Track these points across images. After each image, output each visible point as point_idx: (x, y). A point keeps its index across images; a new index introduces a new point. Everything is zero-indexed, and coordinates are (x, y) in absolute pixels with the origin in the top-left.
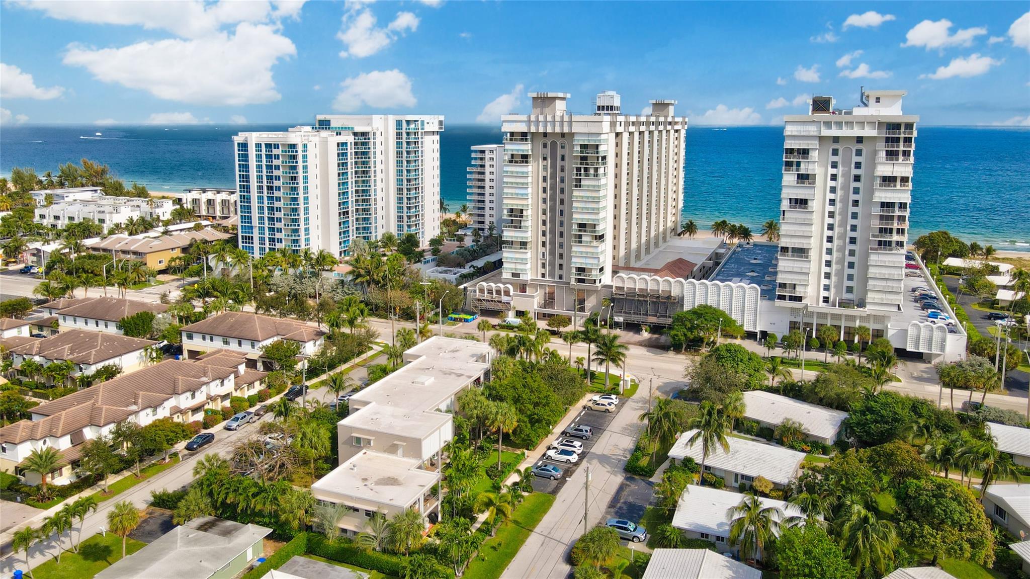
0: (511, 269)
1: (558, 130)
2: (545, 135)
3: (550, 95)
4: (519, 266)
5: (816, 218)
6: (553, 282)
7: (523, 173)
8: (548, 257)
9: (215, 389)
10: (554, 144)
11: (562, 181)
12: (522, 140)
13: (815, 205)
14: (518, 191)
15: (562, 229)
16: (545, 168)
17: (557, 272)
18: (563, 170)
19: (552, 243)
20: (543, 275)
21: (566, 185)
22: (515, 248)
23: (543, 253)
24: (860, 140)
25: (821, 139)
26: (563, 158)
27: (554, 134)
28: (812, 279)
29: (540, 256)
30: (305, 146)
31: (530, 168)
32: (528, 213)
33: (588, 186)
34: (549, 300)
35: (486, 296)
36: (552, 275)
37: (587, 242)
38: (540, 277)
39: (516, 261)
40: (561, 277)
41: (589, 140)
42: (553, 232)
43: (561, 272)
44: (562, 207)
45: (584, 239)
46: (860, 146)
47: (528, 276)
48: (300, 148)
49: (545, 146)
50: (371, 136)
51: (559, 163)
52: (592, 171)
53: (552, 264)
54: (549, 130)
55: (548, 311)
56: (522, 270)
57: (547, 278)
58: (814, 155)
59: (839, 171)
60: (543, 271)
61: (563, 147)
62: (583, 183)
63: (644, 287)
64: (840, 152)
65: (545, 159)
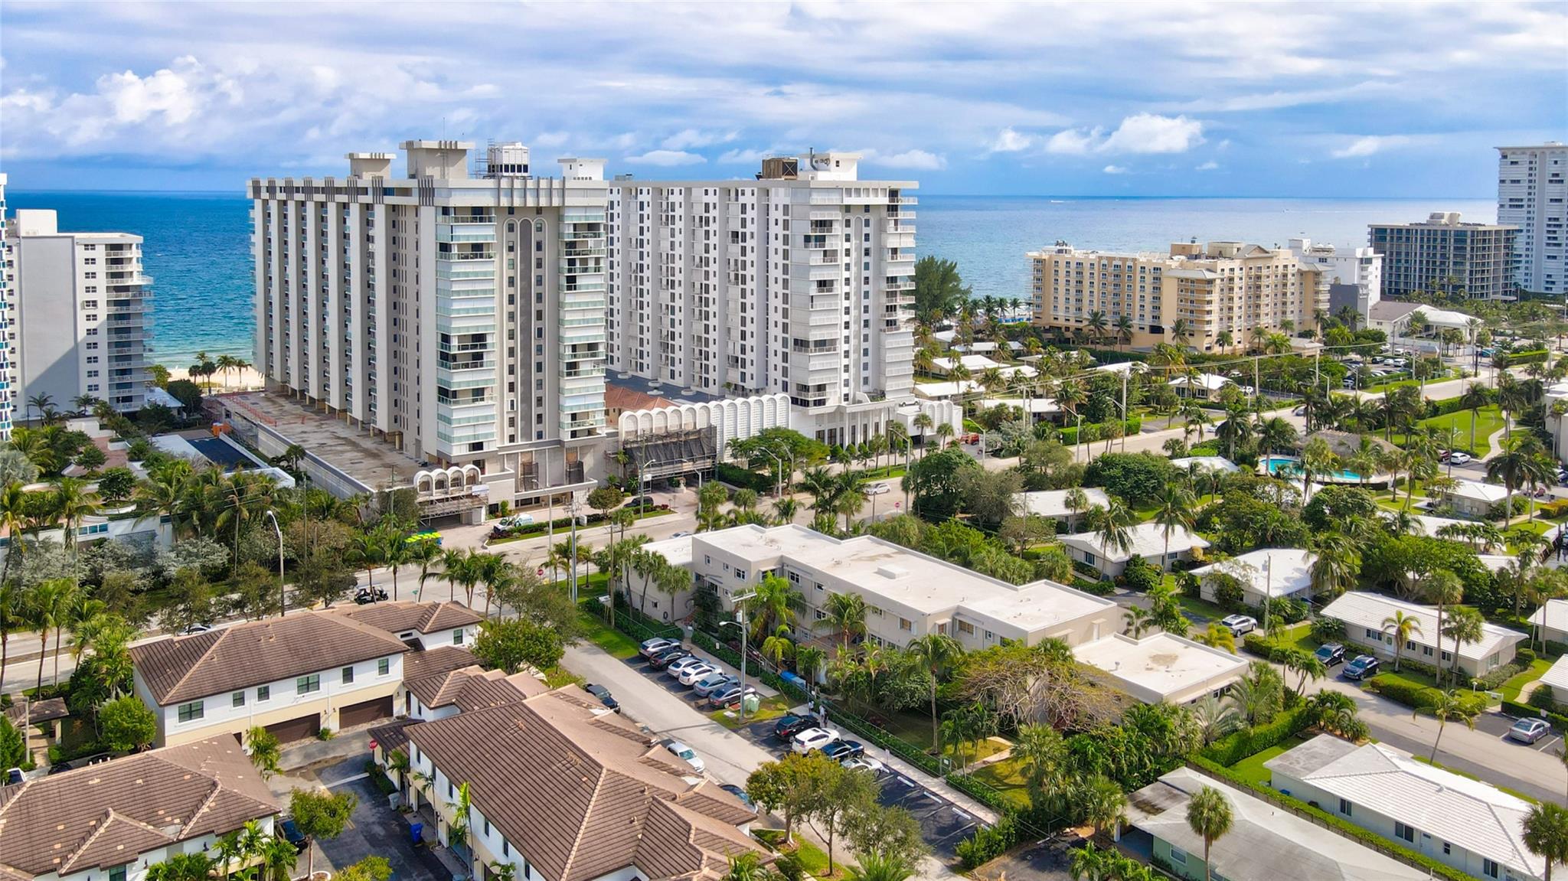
0: (468, 437)
1: (531, 202)
2: (511, 210)
4: (481, 431)
6: (531, 445)
7: (485, 273)
8: (519, 406)
10: (526, 225)
11: (539, 282)
12: (474, 220)
14: (478, 305)
15: (540, 359)
16: (512, 264)
17: (535, 428)
18: (539, 265)
19: (526, 383)
20: (512, 438)
21: (547, 289)
22: (465, 402)
23: (512, 401)
24: (867, 208)
26: (539, 247)
27: (525, 208)
29: (507, 407)
31: (488, 266)
32: (491, 340)
33: (587, 286)
34: (529, 474)
36: (527, 435)
37: (587, 372)
38: (507, 443)
39: (475, 423)
40: (540, 435)
41: (586, 217)
42: (526, 365)
43: (540, 427)
44: (540, 324)
45: (582, 368)
46: (867, 216)
47: (493, 444)
49: (511, 228)
51: (534, 254)
52: (591, 264)
53: (526, 418)
54: (517, 202)
55: (531, 493)
56: (486, 435)
57: (519, 442)
58: (837, 227)
59: (854, 246)
60: (512, 431)
61: (539, 229)
62: (579, 282)
64: (852, 223)
65: (511, 249)
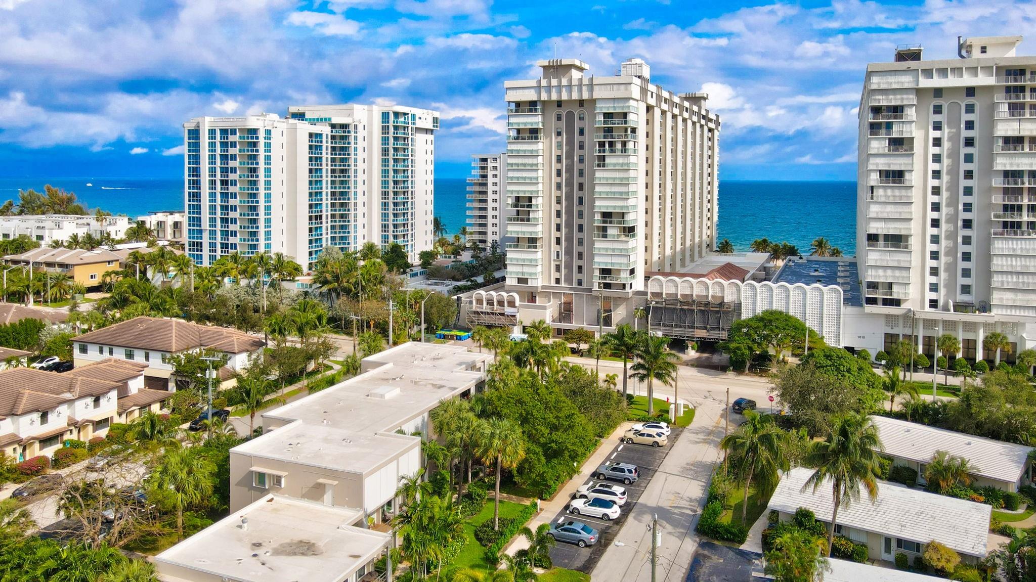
0: (517, 273)
1: (575, 96)
2: (559, 103)
3: (565, 62)
4: (526, 270)
5: (916, 195)
6: (571, 289)
7: (531, 151)
8: (563, 257)
9: (84, 410)
10: (570, 115)
11: (581, 160)
12: (530, 111)
13: (914, 178)
14: (525, 174)
15: (581, 222)
16: (559, 145)
17: (576, 276)
18: (581, 147)
19: (569, 239)
20: (558, 281)
21: (586, 166)
22: (522, 247)
23: (558, 252)
24: (970, 91)
25: (919, 92)
26: (582, 132)
27: (570, 102)
28: (914, 276)
29: (554, 256)
30: (268, 132)
31: (540, 146)
32: (538, 202)
33: (615, 165)
34: (566, 313)
35: (485, 307)
36: (569, 280)
37: (613, 236)
38: (553, 284)
39: (523, 264)
40: (580, 283)
41: (614, 108)
42: (569, 225)
43: (580, 276)
44: (581, 194)
45: (610, 232)
46: (970, 100)
47: (538, 282)
48: (262, 134)
49: (559, 118)
50: (352, 128)
51: (577, 138)
52: (619, 146)
53: (569, 266)
54: (565, 96)
55: (564, 325)
56: (530, 274)
57: (563, 284)
58: (911, 113)
59: (945, 133)
60: (557, 275)
61: (581, 119)
62: (607, 161)
63: (688, 292)
64: (945, 110)
65: (559, 134)
